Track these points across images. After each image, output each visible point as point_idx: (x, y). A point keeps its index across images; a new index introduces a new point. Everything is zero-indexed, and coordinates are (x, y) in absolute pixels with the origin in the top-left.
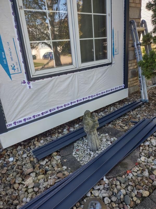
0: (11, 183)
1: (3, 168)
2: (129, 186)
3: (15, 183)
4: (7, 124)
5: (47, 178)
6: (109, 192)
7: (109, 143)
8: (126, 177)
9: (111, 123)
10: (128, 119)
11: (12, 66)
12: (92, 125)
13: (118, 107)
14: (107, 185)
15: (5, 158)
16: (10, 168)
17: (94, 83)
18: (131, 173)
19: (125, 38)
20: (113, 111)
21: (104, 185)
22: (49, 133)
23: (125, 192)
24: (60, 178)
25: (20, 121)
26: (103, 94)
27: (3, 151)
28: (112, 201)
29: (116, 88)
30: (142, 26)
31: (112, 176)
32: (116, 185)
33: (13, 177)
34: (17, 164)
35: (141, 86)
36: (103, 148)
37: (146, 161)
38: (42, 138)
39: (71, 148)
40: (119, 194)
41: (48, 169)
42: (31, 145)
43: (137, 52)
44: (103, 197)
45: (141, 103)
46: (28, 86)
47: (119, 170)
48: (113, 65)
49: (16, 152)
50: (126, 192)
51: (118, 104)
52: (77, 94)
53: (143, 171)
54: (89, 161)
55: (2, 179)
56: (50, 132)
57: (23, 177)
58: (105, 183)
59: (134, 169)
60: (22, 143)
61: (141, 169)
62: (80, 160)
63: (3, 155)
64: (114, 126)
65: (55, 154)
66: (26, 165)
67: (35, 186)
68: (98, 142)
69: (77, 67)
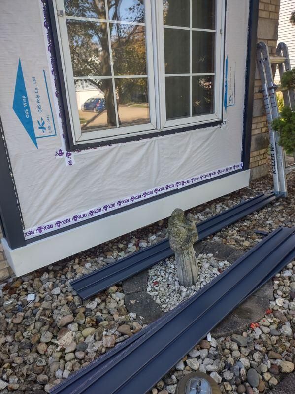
0: (33, 342)
1: (16, 314)
2: (255, 352)
3: (39, 342)
4: (25, 231)
5: (100, 333)
6: (219, 363)
7: (215, 271)
8: (248, 336)
9: (219, 234)
10: (249, 227)
11: (39, 122)
12: (186, 237)
13: (229, 205)
14: (215, 349)
15: (19, 294)
16: (28, 313)
17: (188, 159)
18: (259, 328)
19: (247, 76)
20: (221, 212)
21: (209, 350)
22: (101, 251)
23: (248, 364)
24: (126, 335)
25: (50, 226)
26: (204, 179)
27: (14, 281)
28: (224, 380)
29: (227, 169)
30: (279, 55)
31: (223, 333)
32: (231, 350)
33: (36, 331)
34: (42, 306)
35: (274, 166)
36: (205, 280)
37: (286, 306)
38: (88, 259)
39: (142, 278)
40: (237, 367)
41: (101, 317)
42: (68, 271)
43: (268, 102)
44: (207, 371)
45: (274, 198)
46: (67, 160)
47: (236, 322)
48: (223, 125)
49: (40, 284)
50: (251, 364)
51: (231, 199)
52: (156, 178)
53: (280, 325)
54: (178, 304)
55: (14, 334)
56: (103, 248)
57: (55, 331)
58: (211, 346)
59: (264, 321)
60: (51, 268)
61: (278, 320)
62: (161, 302)
63: (15, 289)
64: (224, 240)
65: (114, 288)
66: (59, 308)
67: (78, 348)
68: (195, 269)
69: (159, 128)
